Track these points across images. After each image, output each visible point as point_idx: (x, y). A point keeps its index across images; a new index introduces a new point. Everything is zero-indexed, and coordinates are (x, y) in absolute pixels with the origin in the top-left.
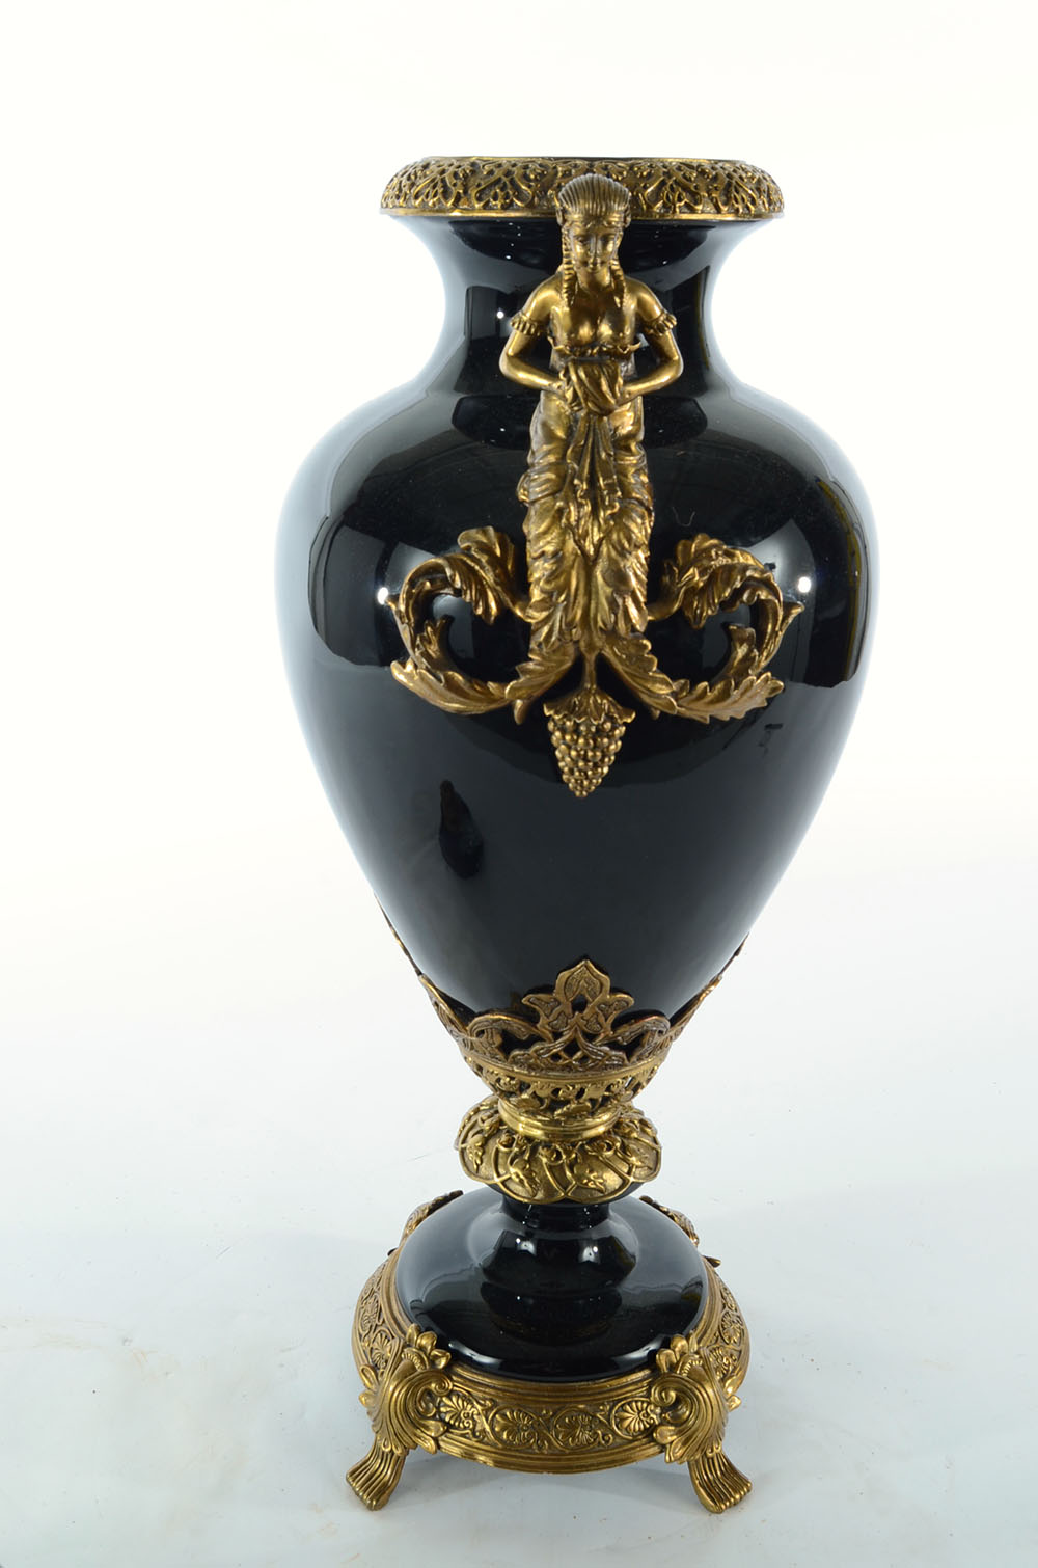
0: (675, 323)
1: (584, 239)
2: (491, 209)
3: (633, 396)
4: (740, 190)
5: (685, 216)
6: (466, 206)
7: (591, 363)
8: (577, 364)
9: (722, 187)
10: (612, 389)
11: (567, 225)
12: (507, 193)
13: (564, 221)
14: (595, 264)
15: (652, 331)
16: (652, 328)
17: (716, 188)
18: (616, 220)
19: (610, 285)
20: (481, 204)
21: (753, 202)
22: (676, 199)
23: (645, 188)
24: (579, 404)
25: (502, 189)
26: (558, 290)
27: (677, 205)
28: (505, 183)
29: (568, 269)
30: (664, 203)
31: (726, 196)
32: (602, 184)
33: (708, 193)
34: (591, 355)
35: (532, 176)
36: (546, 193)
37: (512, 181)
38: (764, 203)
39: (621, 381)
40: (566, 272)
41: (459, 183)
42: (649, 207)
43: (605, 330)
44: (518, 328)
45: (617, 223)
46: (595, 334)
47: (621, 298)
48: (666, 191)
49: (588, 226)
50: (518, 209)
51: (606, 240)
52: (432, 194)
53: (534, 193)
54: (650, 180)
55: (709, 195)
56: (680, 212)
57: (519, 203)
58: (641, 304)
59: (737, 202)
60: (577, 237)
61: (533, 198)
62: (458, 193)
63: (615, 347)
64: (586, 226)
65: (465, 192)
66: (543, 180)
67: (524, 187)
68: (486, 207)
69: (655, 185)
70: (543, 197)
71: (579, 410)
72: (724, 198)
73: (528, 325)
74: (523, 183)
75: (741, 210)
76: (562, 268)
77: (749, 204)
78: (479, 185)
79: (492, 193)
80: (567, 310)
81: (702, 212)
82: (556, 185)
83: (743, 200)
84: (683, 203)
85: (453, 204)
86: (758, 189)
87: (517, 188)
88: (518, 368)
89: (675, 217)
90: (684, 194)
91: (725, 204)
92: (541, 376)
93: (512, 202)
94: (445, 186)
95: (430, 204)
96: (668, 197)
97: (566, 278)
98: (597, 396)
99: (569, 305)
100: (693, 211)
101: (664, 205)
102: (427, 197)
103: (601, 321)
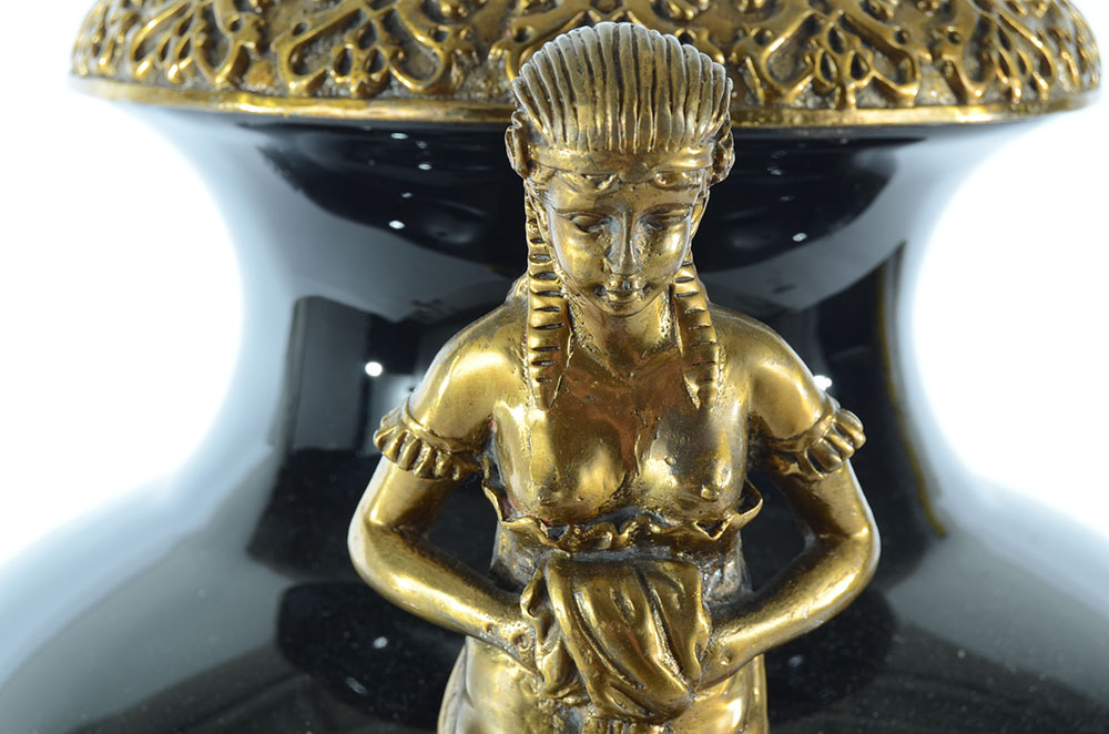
0: (861, 438)
1: (592, 221)
2: (332, 96)
3: (740, 660)
4: (1012, 38)
5: (872, 117)
6: (261, 86)
7: (614, 569)
8: (571, 572)
9: (966, 33)
10: (677, 648)
11: (537, 176)
12: (375, 55)
13: (530, 165)
14: (624, 293)
15: (794, 468)
16: (794, 458)
17: (952, 38)
18: (692, 163)
19: (668, 343)
20: (305, 82)
21: (1045, 69)
22: (847, 70)
23: (762, 41)
24: (579, 691)
25: (363, 43)
26: (514, 355)
27: (852, 86)
28: (369, 27)
29: (542, 294)
30: (815, 82)
31: (978, 56)
32: (644, 55)
33: (931, 49)
34: (615, 546)
35: (446, 9)
36: (483, 54)
37: (389, 22)
38: (1069, 69)
39: (703, 622)
40: (537, 303)
41: (247, 21)
42: (773, 94)
43: (658, 471)
44: (397, 453)
45: (695, 172)
46: (626, 484)
47: (705, 380)
48: (820, 46)
49: (604, 185)
50: (406, 99)
51: (659, 222)
52: (174, 50)
53: (450, 55)
54: (772, 20)
55: (936, 56)
56: (859, 107)
57: (408, 83)
58: (761, 388)
59: (1007, 72)
60: (568, 214)
61: (448, 68)
62: (243, 50)
63: (687, 523)
64: (596, 184)
65: (263, 47)
66: (477, 18)
67: (421, 38)
68: (317, 89)
69: (788, 34)
70: (474, 67)
71: (577, 705)
72: (973, 64)
73: (426, 450)
74: (420, 27)
75: (1018, 93)
76: (525, 286)
77: (1037, 76)
78: (298, 30)
79: (334, 53)
80: (540, 416)
81: (918, 103)
82: (511, 33)
83: (1022, 66)
84: (865, 82)
85: (229, 78)
86: (1053, 33)
87: (402, 41)
88: (397, 566)
89: (847, 121)
90: (869, 57)
91: (979, 77)
92: (464, 600)
93: (388, 78)
94: (211, 29)
95: (172, 73)
96: (825, 67)
97: (537, 319)
98: (633, 672)
99: (545, 403)
100: (892, 100)
101: (816, 88)
102: (163, 55)
103: (644, 449)
